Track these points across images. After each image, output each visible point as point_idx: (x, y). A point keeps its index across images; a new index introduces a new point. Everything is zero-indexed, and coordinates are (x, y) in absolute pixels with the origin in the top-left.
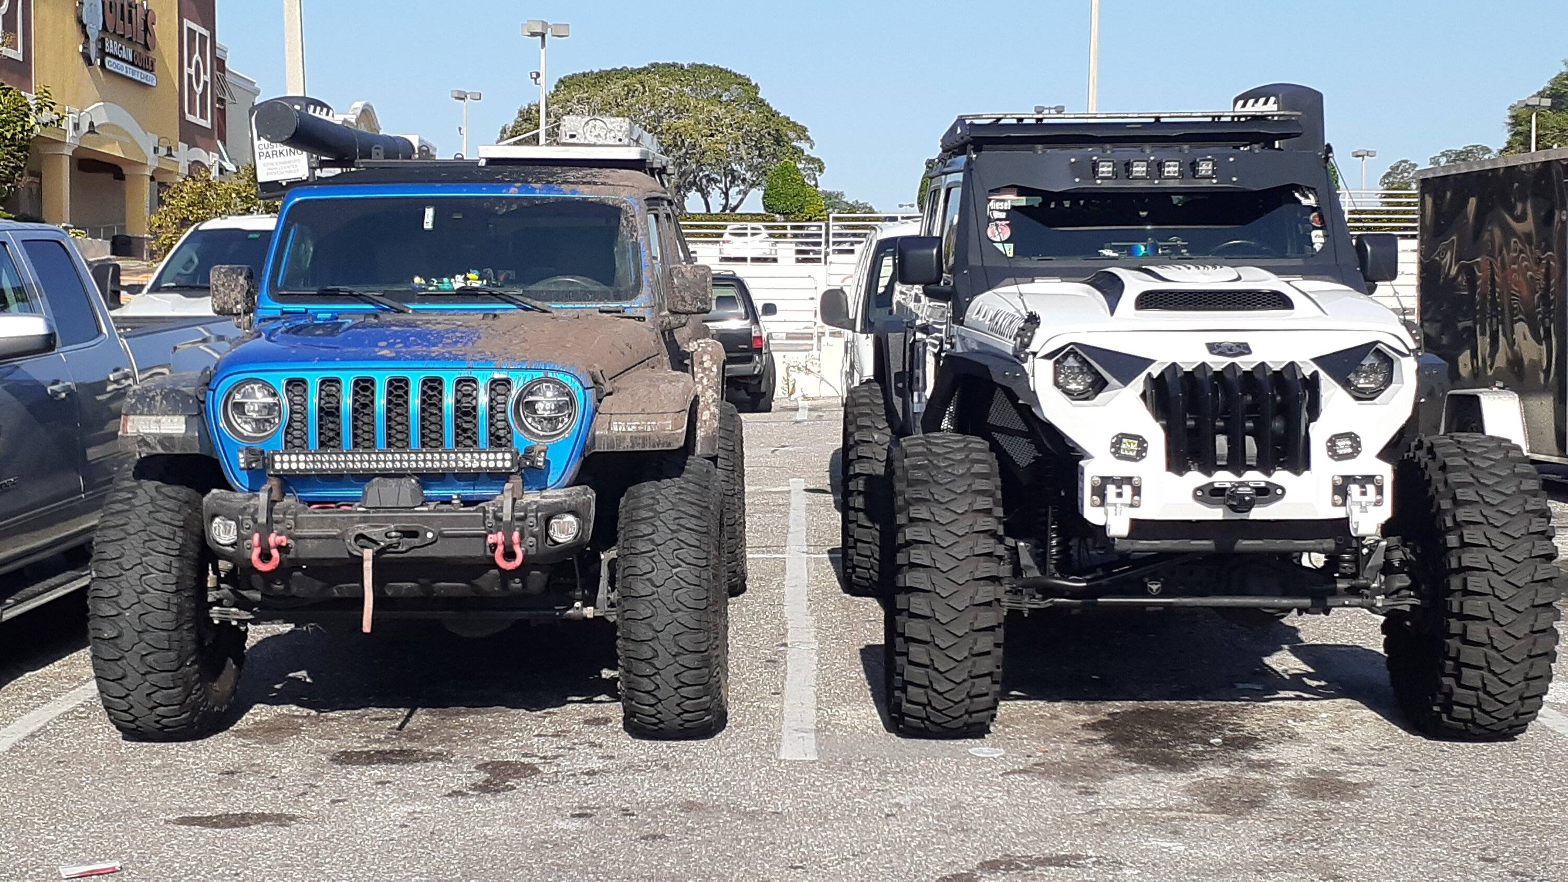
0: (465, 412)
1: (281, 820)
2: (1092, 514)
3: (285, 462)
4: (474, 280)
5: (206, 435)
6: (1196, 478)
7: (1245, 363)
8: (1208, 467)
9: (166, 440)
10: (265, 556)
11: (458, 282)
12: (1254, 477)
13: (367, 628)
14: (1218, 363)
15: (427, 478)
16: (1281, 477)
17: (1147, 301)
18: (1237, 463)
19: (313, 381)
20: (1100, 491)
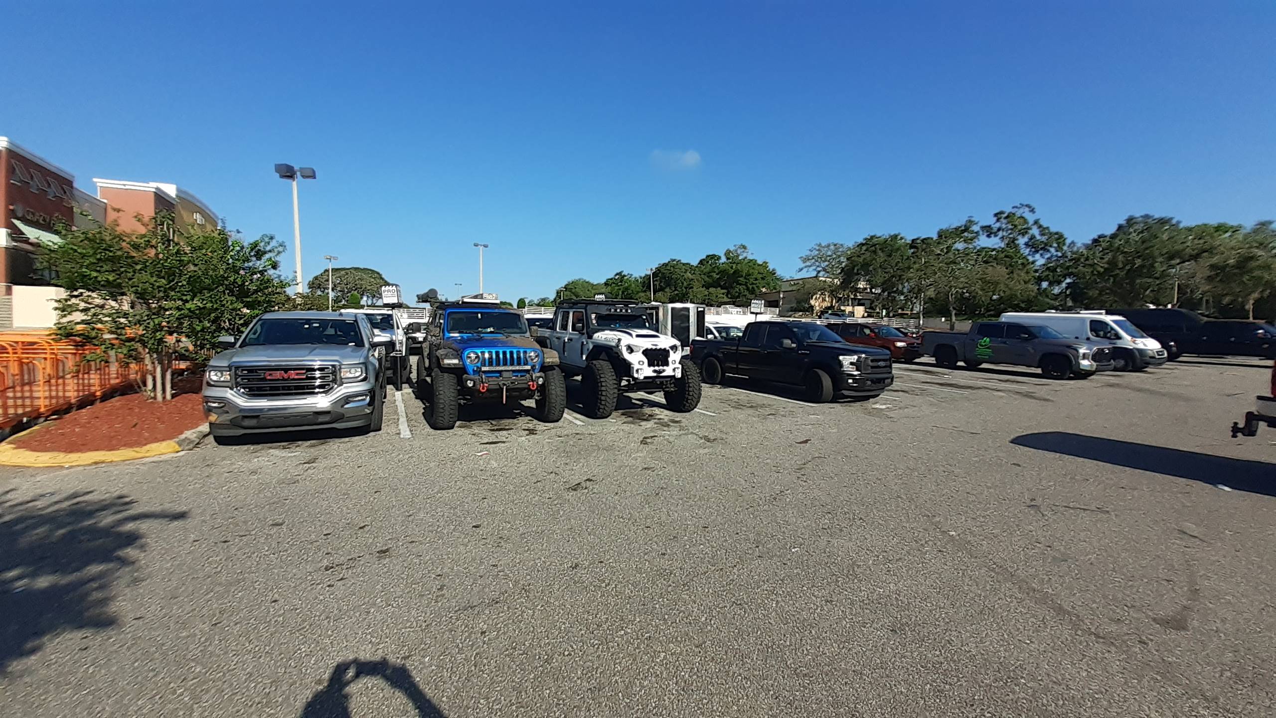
0: (519, 358)
1: (504, 442)
2: (636, 375)
3: (484, 369)
4: (492, 329)
5: (463, 364)
6: (652, 368)
7: (658, 347)
8: (654, 366)
9: (454, 364)
10: (483, 388)
11: (489, 330)
12: (661, 368)
13: (504, 402)
14: (654, 347)
15: (514, 371)
16: (665, 368)
17: (638, 336)
18: (658, 366)
19: (494, 352)
20: (637, 371)
